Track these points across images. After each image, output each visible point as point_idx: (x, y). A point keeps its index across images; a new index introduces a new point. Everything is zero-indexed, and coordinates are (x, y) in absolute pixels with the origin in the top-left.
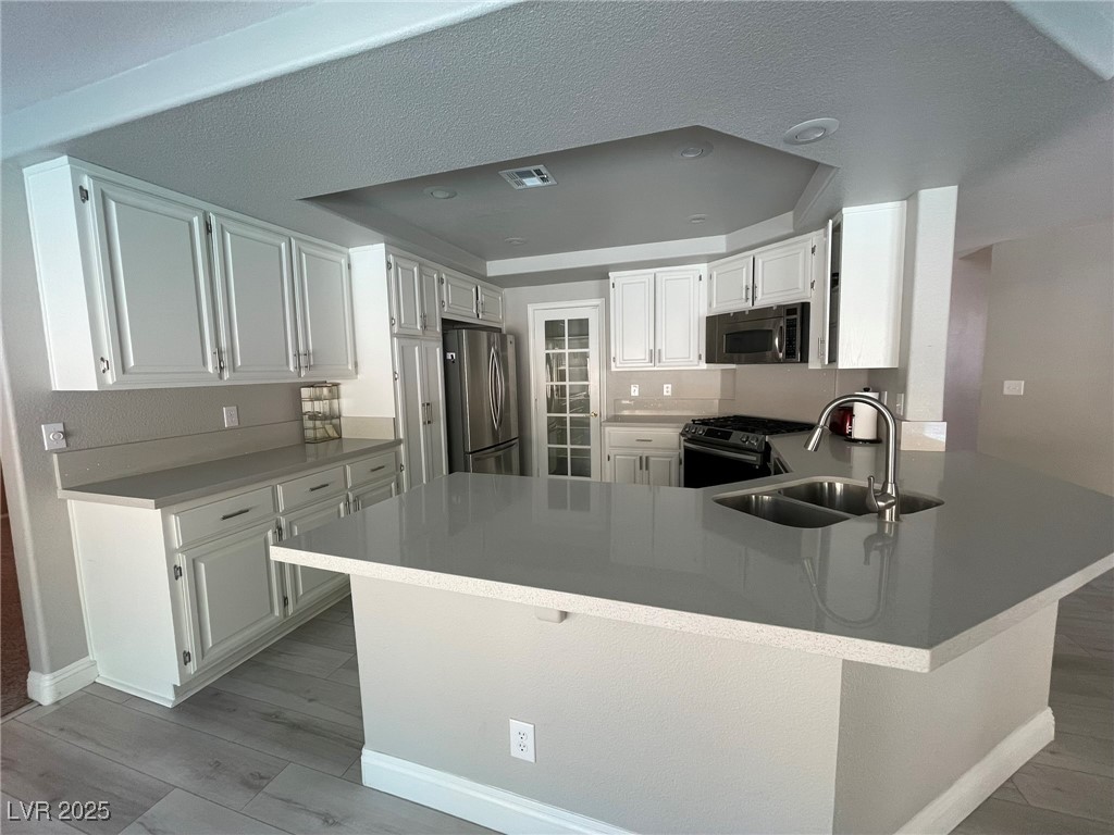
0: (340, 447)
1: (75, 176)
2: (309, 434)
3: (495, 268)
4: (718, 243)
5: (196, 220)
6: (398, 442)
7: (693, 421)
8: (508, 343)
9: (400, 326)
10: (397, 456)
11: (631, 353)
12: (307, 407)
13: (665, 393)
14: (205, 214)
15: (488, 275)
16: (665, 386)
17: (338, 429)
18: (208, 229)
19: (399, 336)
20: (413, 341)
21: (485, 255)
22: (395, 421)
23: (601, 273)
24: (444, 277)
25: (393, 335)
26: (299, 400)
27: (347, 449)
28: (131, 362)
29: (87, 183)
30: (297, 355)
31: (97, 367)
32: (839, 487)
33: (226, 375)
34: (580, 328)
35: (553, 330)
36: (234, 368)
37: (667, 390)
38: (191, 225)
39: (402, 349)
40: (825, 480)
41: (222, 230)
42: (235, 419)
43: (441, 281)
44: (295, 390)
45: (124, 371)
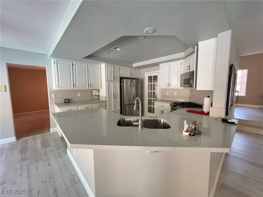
1: (54, 60)
3: (135, 65)
4: (182, 54)
5: (71, 64)
6: (106, 101)
7: (174, 102)
9: (108, 79)
10: (106, 104)
13: (175, 95)
14: (72, 63)
15: (133, 67)
16: (175, 93)
17: (99, 98)
18: (73, 65)
19: (107, 81)
20: (111, 82)
22: (106, 97)
24: (121, 68)
26: (92, 92)
28: (60, 86)
30: (88, 85)
31: (56, 87)
33: (75, 88)
35: (150, 78)
36: (76, 87)
38: (70, 65)
39: (108, 84)
41: (75, 65)
42: (80, 95)
43: (120, 69)
44: (92, 90)
45: (59, 87)
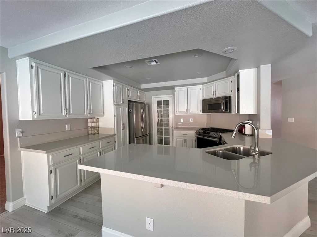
0: (98, 136)
1: (30, 62)
2: (90, 132)
3: (143, 86)
4: (205, 80)
5: (62, 74)
6: (115, 135)
7: (199, 129)
8: (146, 107)
9: (116, 102)
10: (114, 139)
11: (181, 110)
12: (90, 125)
13: (191, 121)
14: (64, 72)
15: (141, 88)
16: (191, 119)
17: (98, 131)
18: (65, 76)
19: (116, 105)
20: (120, 106)
21: (140, 83)
22: (114, 129)
23: (172, 88)
24: (129, 89)
25: (114, 105)
26: (87, 123)
27: (100, 137)
28: (42, 113)
29: (33, 64)
30: (88, 110)
31: (32, 113)
32: (242, 148)
33: (68, 116)
34: (167, 103)
35: (159, 103)
36: (70, 114)
37: (191, 120)
38: (60, 75)
39: (117, 109)
40: (238, 146)
41: (69, 76)
42: (69, 128)
43: (128, 90)
44: (86, 120)
45: (40, 114)
